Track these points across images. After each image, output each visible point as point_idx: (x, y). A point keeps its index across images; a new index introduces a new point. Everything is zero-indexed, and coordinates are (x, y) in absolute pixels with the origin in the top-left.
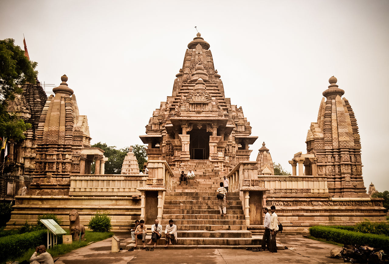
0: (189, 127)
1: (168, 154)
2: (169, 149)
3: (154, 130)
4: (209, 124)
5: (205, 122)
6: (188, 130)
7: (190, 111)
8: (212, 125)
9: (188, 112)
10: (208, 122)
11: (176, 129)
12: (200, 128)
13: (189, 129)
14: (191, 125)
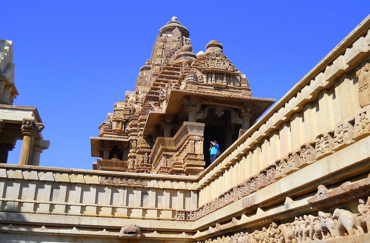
0: (202, 112)
1: (141, 170)
2: (143, 162)
3: (115, 130)
4: (235, 110)
5: (230, 106)
6: (200, 116)
7: (203, 85)
8: (243, 111)
9: (200, 86)
10: (234, 107)
11: (168, 121)
12: (220, 116)
13: (202, 115)
14: (204, 110)
